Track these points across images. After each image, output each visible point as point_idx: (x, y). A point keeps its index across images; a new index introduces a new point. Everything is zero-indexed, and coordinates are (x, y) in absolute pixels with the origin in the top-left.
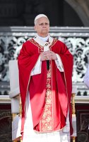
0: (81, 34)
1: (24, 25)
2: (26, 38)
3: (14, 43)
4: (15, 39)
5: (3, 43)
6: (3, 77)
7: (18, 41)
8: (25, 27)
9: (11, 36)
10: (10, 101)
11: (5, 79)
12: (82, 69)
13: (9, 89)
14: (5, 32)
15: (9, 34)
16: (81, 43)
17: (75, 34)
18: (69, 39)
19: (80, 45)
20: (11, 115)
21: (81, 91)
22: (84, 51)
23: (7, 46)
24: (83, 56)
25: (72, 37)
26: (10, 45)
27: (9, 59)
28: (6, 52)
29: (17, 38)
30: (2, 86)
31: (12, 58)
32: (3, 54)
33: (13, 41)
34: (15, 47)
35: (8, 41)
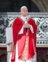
0: (39, 16)
1: (13, 12)
2: (14, 17)
3: (9, 20)
4: (9, 18)
5: (4, 20)
6: (4, 35)
7: (10, 19)
8: (14, 13)
9: (7, 17)
10: (6, 46)
11: (4, 36)
12: (39, 32)
13: (6, 40)
14: (4, 15)
15: (6, 16)
16: (39, 20)
17: (36, 16)
18: (33, 18)
19: (38, 21)
20: (7, 52)
21: (39, 41)
22: (40, 24)
23: (5, 21)
24: (40, 26)
25: (35, 17)
26: (7, 21)
27: (6, 27)
28: (5, 24)
29: (10, 17)
30: (3, 39)
31: (7, 27)
32: (3, 25)
33: (8, 19)
34: (9, 22)
35: (6, 19)
